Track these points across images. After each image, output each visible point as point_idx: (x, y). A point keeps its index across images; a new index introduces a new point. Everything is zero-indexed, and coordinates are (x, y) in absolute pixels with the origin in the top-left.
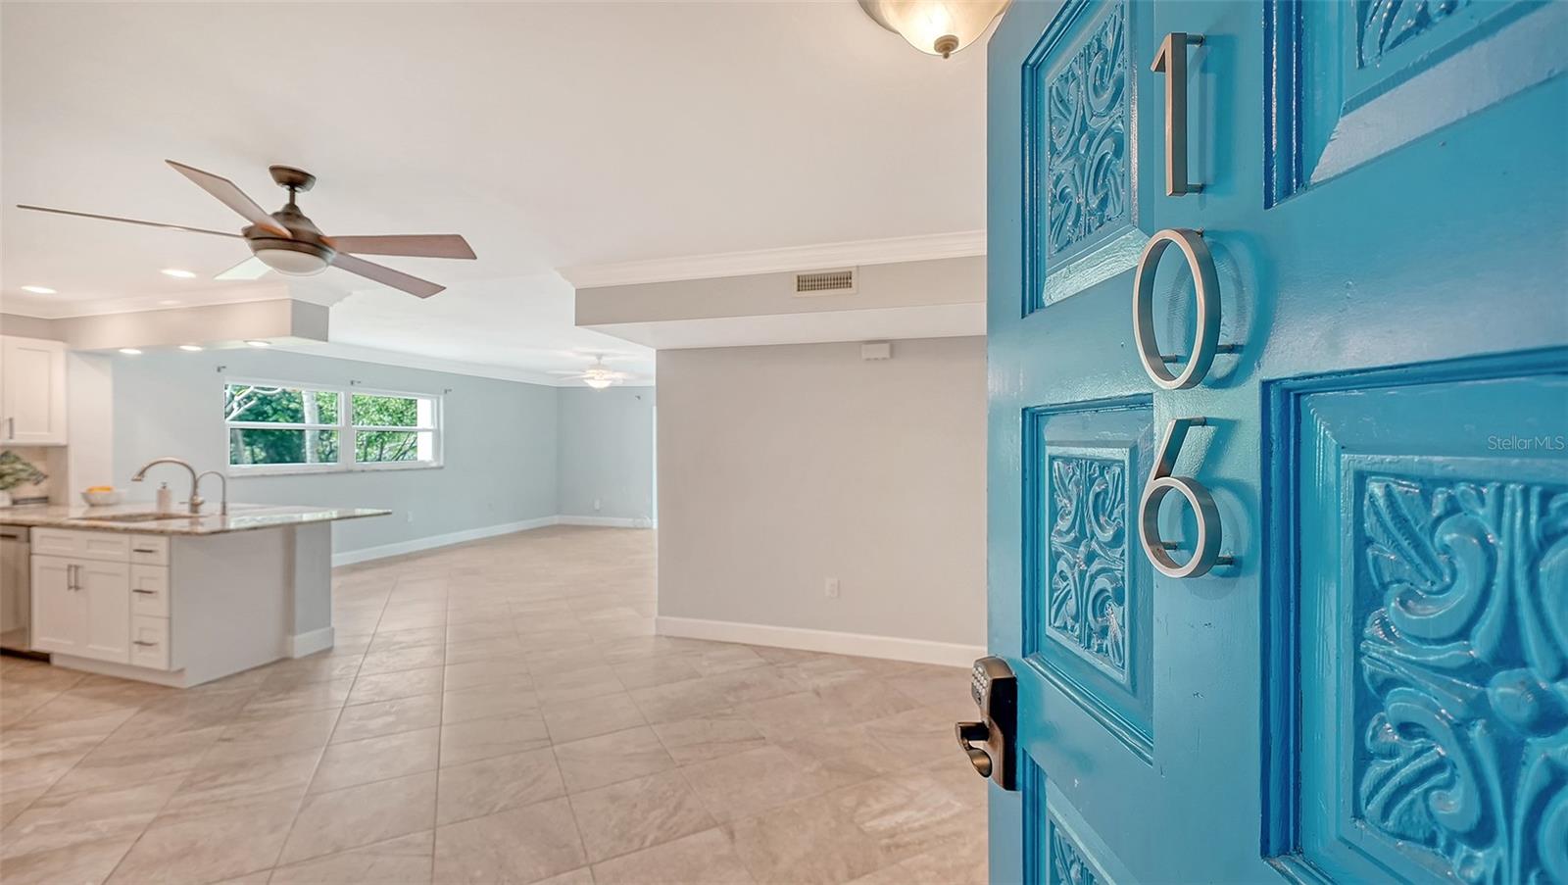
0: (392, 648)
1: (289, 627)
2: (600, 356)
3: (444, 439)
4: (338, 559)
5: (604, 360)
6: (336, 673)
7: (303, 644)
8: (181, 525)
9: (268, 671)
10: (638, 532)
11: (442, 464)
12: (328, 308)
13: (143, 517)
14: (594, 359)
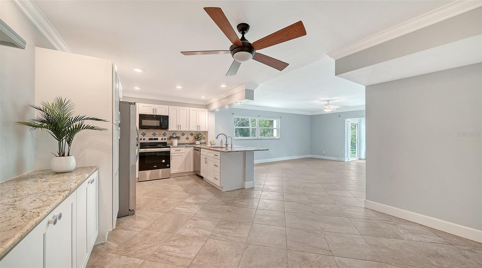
0: (269, 191)
1: (244, 180)
2: (328, 101)
3: (280, 131)
4: (256, 162)
5: (330, 102)
6: (255, 196)
7: (248, 185)
8: (224, 150)
9: (240, 191)
10: (340, 162)
11: (279, 138)
12: (254, 91)
13: (218, 147)
14: (326, 103)
